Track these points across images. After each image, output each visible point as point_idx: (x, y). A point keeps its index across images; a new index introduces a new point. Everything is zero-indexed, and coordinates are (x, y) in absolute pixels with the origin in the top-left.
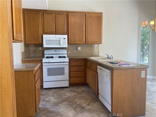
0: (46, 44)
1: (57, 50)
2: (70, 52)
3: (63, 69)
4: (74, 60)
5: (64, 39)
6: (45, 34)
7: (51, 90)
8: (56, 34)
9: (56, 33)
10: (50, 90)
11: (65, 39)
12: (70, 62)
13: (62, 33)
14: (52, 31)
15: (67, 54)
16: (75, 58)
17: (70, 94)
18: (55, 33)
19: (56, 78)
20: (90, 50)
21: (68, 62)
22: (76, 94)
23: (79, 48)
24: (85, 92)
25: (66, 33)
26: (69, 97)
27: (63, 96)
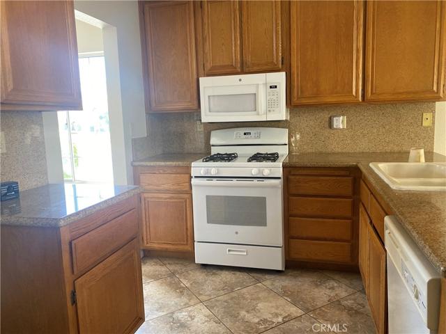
0: (210, 111)
1: (253, 131)
2: (298, 136)
3: (261, 202)
4: (305, 172)
5: (271, 87)
6: (208, 75)
7: (219, 272)
8: (243, 72)
9: (244, 69)
10: (214, 274)
11: (276, 87)
12: (291, 177)
13: (265, 67)
14: (230, 64)
15: (290, 144)
16: (309, 165)
17: (274, 310)
18: (239, 70)
19: (237, 233)
20: (388, 127)
21: (279, 178)
22: (300, 312)
23: (340, 122)
24: (344, 308)
25: (280, 66)
26: (265, 321)
27: (243, 313)
